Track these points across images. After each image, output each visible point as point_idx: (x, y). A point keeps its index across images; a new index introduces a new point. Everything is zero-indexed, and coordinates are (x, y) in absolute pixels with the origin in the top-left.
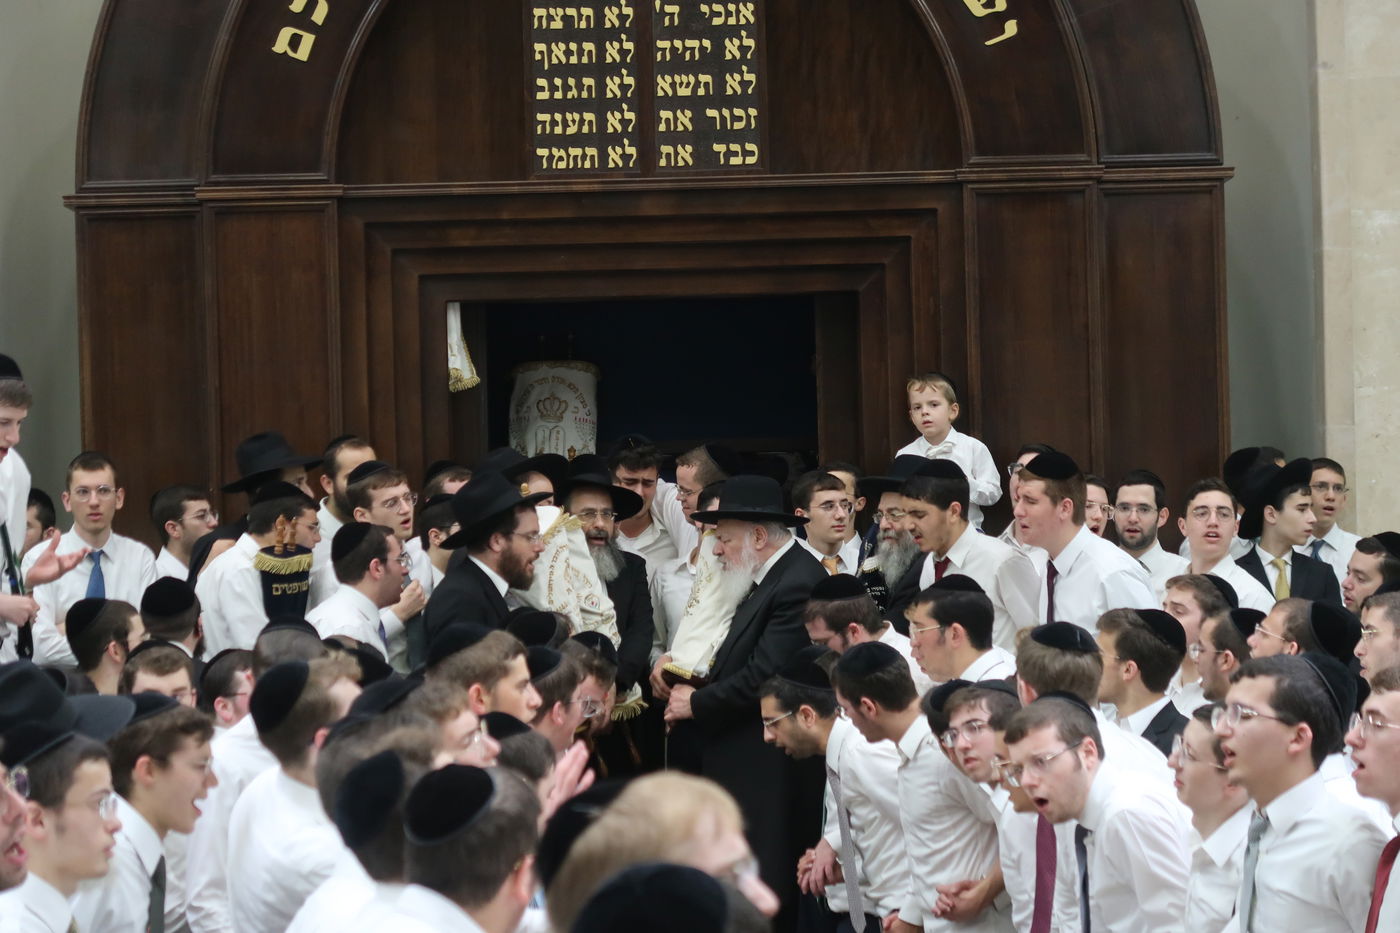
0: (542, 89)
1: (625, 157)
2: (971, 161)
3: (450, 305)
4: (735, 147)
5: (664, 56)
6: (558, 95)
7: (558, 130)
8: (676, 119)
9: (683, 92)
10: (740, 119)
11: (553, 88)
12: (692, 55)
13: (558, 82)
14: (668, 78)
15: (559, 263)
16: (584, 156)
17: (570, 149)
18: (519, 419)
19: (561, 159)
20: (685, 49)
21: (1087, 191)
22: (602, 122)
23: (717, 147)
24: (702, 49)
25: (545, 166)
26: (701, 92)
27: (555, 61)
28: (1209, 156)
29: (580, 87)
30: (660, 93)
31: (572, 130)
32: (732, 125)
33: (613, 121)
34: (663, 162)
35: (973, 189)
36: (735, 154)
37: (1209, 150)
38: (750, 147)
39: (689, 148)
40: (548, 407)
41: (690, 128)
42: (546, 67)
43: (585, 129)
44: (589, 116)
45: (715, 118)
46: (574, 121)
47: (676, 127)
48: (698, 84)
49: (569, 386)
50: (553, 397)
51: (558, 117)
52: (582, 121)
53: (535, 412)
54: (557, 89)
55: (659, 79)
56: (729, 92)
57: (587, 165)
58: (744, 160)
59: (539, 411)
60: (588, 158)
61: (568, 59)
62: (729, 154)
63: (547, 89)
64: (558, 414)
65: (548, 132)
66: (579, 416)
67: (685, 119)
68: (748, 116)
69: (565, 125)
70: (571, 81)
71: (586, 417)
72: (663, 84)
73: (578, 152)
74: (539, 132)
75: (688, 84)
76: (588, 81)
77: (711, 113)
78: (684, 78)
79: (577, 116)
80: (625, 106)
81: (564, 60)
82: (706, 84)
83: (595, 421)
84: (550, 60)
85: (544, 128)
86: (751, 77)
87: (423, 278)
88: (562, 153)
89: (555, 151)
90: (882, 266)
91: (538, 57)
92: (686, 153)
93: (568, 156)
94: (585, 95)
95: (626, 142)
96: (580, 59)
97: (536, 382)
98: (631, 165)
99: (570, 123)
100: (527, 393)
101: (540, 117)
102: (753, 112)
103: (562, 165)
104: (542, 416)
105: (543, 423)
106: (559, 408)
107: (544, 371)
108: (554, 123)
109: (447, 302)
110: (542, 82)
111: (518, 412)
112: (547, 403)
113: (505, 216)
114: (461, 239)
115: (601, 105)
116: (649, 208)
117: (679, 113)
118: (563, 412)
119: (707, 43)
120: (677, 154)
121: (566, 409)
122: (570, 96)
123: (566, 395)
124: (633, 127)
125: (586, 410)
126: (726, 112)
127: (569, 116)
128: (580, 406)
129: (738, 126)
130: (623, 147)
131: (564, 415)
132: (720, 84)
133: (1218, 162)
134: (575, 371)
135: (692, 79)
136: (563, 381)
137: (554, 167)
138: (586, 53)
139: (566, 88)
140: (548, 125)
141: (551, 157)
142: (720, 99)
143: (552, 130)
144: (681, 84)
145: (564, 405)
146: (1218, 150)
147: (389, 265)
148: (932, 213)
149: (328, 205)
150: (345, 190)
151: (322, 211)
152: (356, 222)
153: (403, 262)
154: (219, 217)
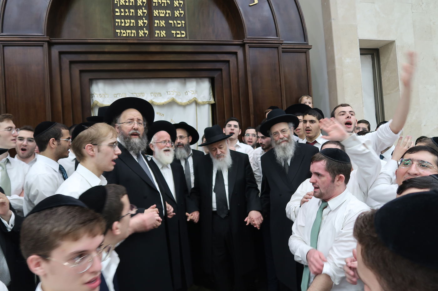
0: (117, 12)
1: (145, 33)
2: (248, 37)
4: (178, 32)
5: (155, 4)
6: (123, 14)
7: (123, 25)
8: (160, 23)
9: (162, 15)
10: (179, 24)
11: (121, 12)
12: (164, 5)
13: (122, 10)
14: (157, 11)
15: (124, 66)
16: (131, 33)
17: (127, 30)
19: (124, 33)
20: (162, 3)
21: (279, 47)
22: (137, 23)
23: (173, 32)
24: (167, 3)
25: (119, 35)
26: (167, 15)
27: (121, 4)
28: (305, 43)
29: (129, 12)
30: (155, 15)
31: (127, 25)
32: (177, 26)
33: (140, 23)
34: (156, 36)
35: (248, 45)
36: (178, 34)
37: (305, 41)
38: (183, 32)
39: (164, 32)
41: (164, 26)
42: (118, 6)
43: (132, 25)
44: (132, 21)
45: (172, 23)
46: (128, 22)
47: (160, 25)
48: (166, 13)
51: (123, 21)
52: (130, 22)
54: (122, 12)
55: (154, 11)
56: (176, 16)
57: (133, 35)
58: (181, 36)
60: (133, 33)
61: (125, 4)
62: (177, 34)
63: (119, 12)
65: (119, 25)
67: (163, 23)
68: (182, 23)
69: (125, 23)
70: (127, 10)
72: (156, 13)
73: (130, 31)
74: (117, 25)
75: (163, 13)
76: (132, 11)
77: (170, 22)
78: (162, 11)
79: (129, 21)
80: (144, 19)
81: (124, 4)
82: (169, 13)
84: (120, 4)
85: (118, 24)
86: (182, 12)
87: (81, 71)
88: (124, 31)
89: (122, 31)
90: (221, 70)
91: (116, 2)
92: (163, 33)
93: (127, 32)
94: (131, 14)
95: (145, 29)
96: (129, 4)
98: (146, 36)
99: (127, 23)
101: (117, 20)
102: (183, 22)
103: (124, 35)
108: (121, 22)
110: (117, 10)
113: (106, 50)
114: (92, 58)
115: (137, 18)
116: (153, 49)
117: (161, 21)
119: (168, 2)
120: (161, 33)
122: (126, 14)
124: (147, 25)
126: (175, 22)
127: (126, 21)
129: (179, 26)
130: (144, 30)
132: (173, 13)
133: (307, 44)
135: (164, 12)
137: (122, 36)
138: (131, 2)
139: (125, 12)
140: (119, 23)
141: (121, 33)
142: (173, 18)
143: (121, 24)
144: (161, 13)
146: (307, 41)
147: (68, 66)
148: (235, 53)
149: (44, 44)
150: (51, 40)
151: (42, 46)
152: (55, 51)
153: (73, 66)
154: (5, 48)
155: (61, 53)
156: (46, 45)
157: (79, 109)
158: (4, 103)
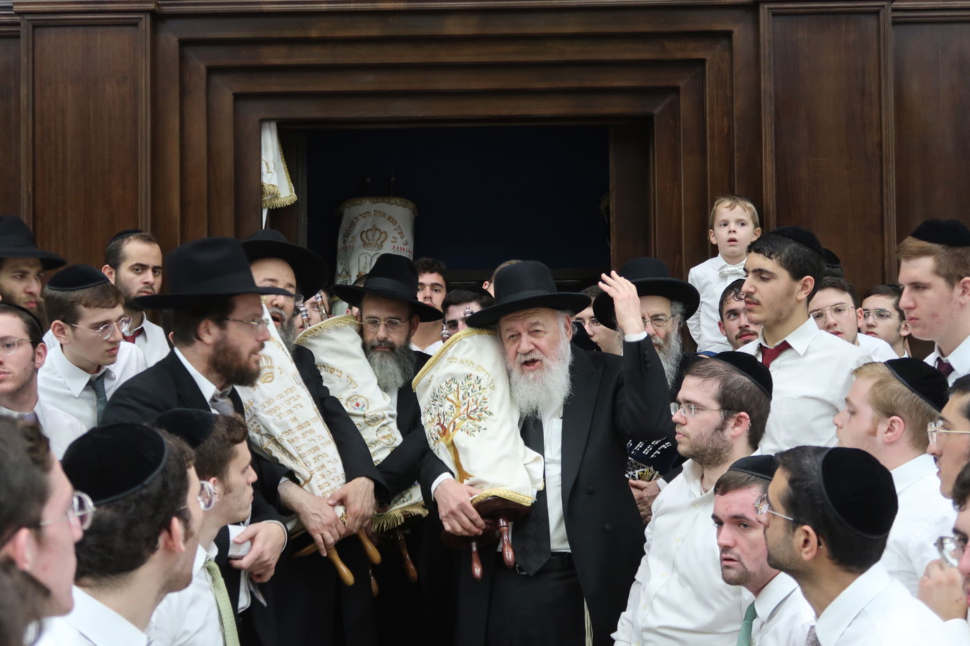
3: (266, 125)
15: (367, 82)
18: (345, 249)
21: (882, 13)
35: (769, 9)
40: (370, 237)
49: (389, 218)
50: (375, 228)
53: (359, 242)
59: (363, 240)
64: (379, 242)
66: (396, 245)
71: (403, 246)
83: (412, 250)
87: (238, 97)
90: (676, 90)
97: (360, 215)
100: (352, 224)
104: (365, 244)
105: (365, 251)
106: (379, 238)
107: (367, 206)
109: (262, 121)
111: (344, 242)
112: (370, 234)
113: (314, 34)
114: (274, 57)
116: (453, 27)
118: (383, 241)
121: (385, 239)
123: (386, 226)
125: (404, 240)
128: (398, 236)
131: (384, 244)
134: (394, 206)
136: (384, 215)
145: (383, 236)
147: (203, 83)
148: (728, 35)
149: (141, 18)
150: (159, 5)
151: (136, 25)
152: (170, 38)
153: (217, 80)
154: (37, 30)
155: (184, 43)
156: (146, 22)
157: (228, 212)
158: (30, 189)
